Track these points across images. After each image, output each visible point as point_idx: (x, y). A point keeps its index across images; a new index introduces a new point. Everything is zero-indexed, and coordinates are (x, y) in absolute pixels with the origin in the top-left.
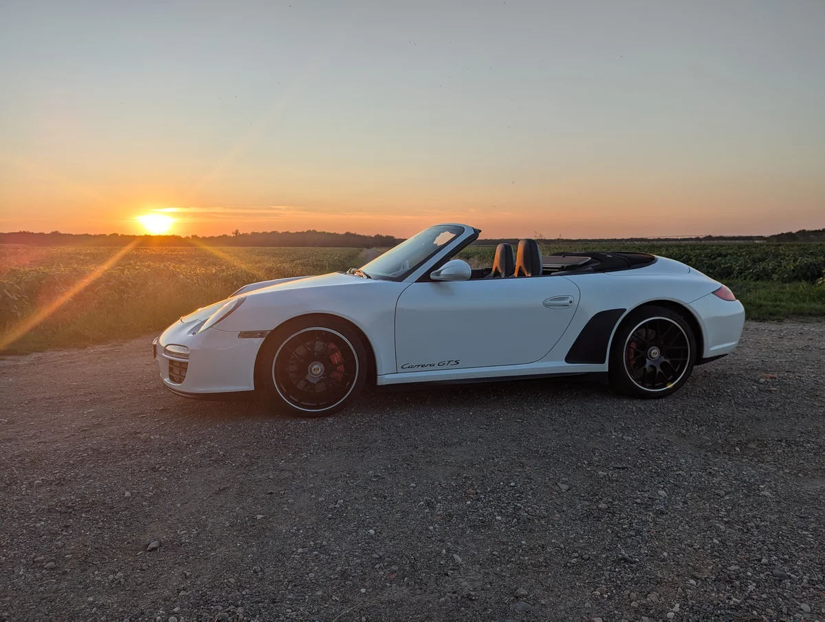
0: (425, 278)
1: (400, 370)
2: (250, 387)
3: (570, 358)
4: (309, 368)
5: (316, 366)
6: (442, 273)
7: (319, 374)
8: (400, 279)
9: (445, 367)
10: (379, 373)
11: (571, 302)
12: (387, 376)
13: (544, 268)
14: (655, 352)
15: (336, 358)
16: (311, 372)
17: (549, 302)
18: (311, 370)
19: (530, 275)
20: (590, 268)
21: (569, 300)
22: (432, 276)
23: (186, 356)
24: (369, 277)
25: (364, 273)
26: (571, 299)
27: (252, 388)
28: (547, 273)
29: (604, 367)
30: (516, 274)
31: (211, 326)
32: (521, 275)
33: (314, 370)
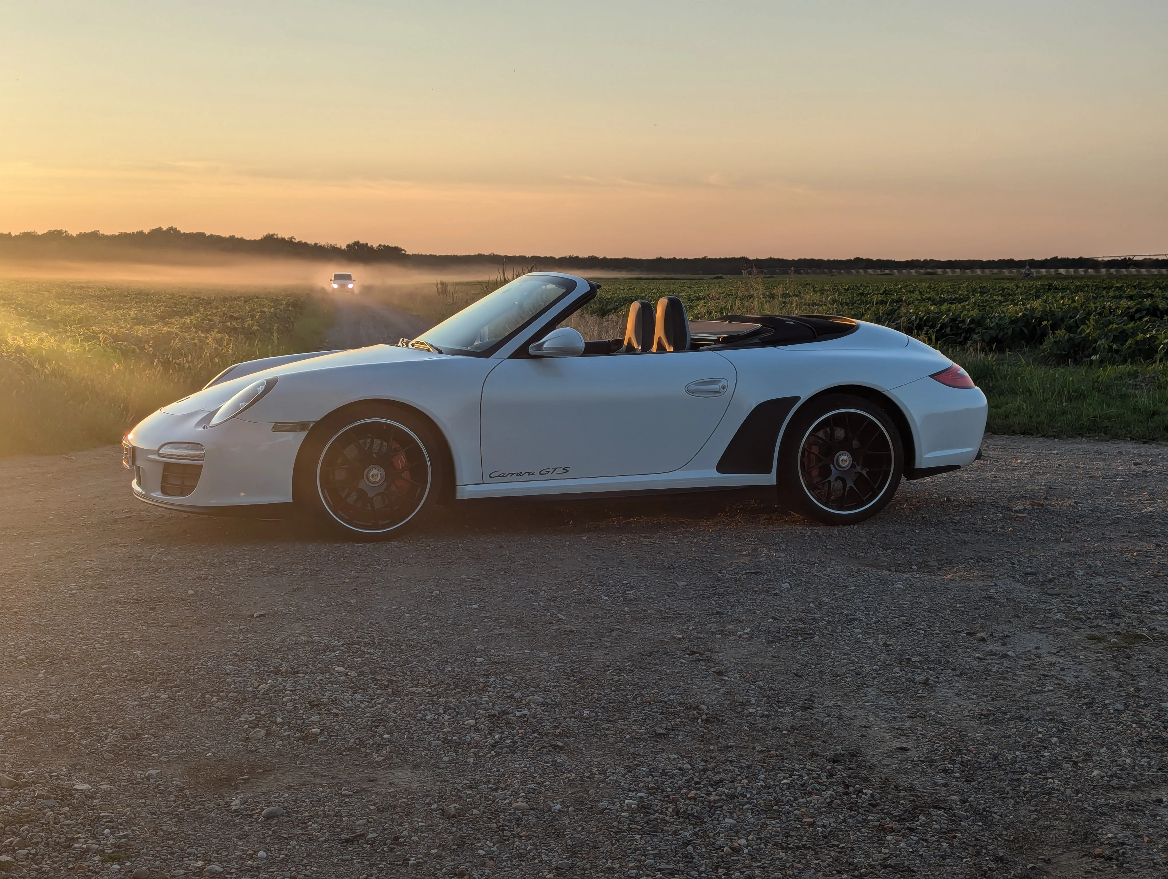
0: (521, 353)
1: (487, 479)
2: (288, 498)
3: (723, 466)
4: (366, 472)
5: (374, 472)
6: (545, 346)
7: (379, 481)
8: (487, 352)
9: (549, 476)
10: (459, 482)
11: (723, 387)
12: (468, 488)
13: (693, 339)
14: (844, 459)
15: (401, 461)
16: (368, 479)
17: (693, 387)
18: (367, 477)
19: (672, 349)
20: (757, 341)
21: (721, 384)
22: (532, 351)
23: (199, 458)
24: (440, 352)
25: (432, 346)
26: (724, 382)
27: (290, 500)
28: (696, 346)
29: (770, 479)
30: (654, 348)
31: (234, 417)
32: (661, 349)
33: (373, 476)
